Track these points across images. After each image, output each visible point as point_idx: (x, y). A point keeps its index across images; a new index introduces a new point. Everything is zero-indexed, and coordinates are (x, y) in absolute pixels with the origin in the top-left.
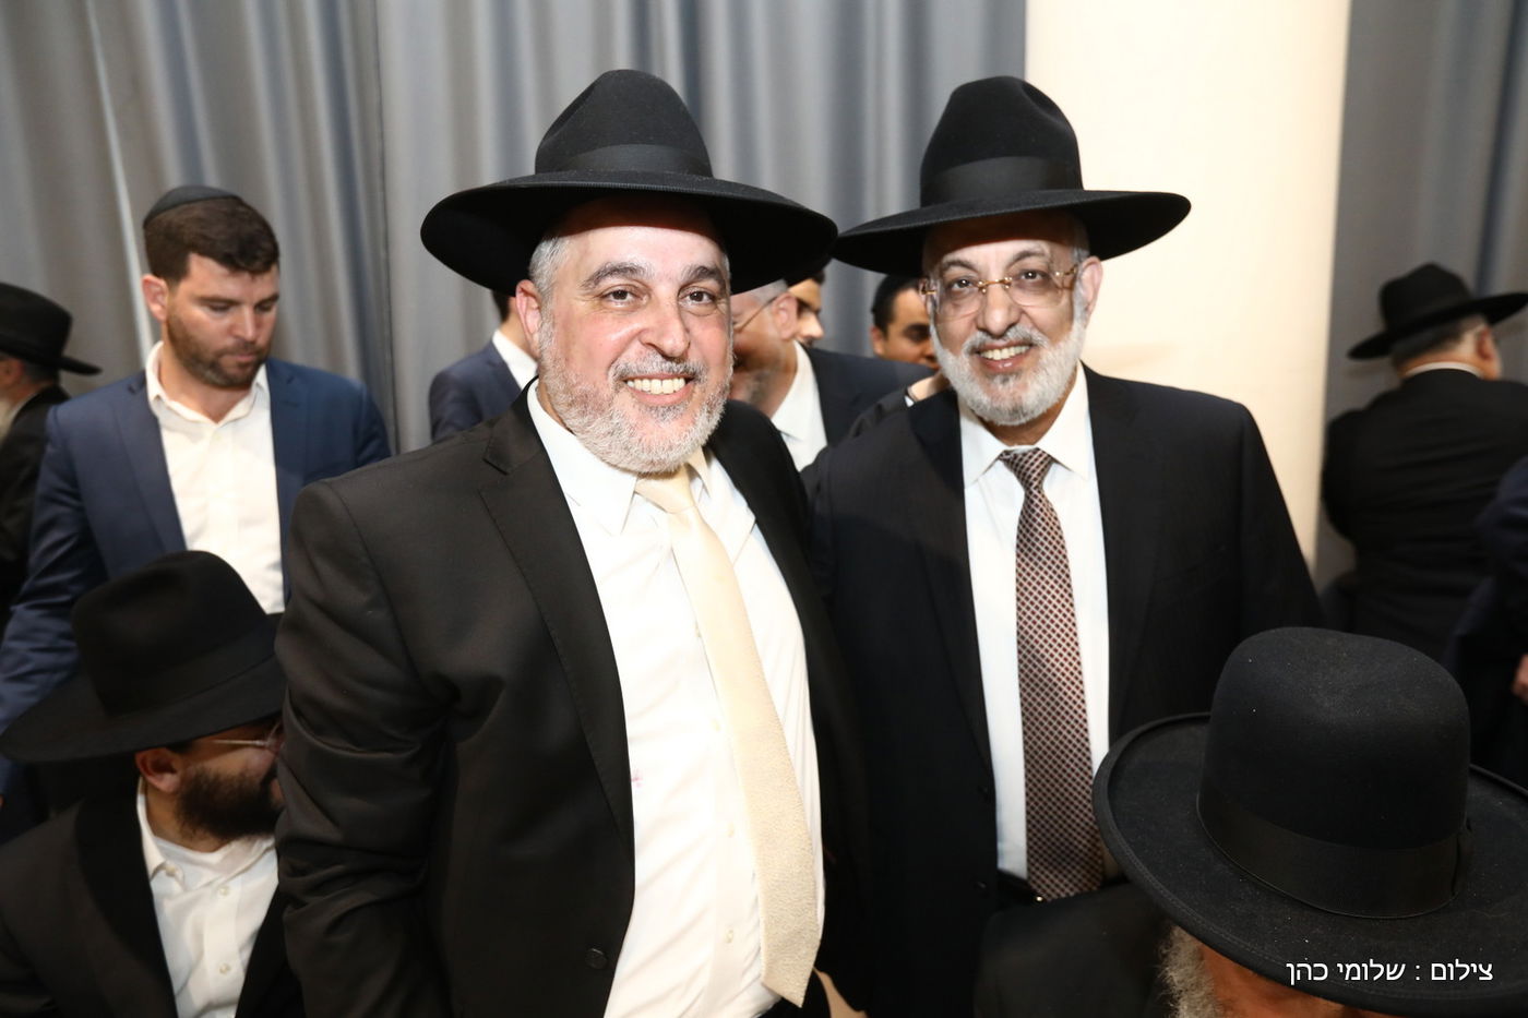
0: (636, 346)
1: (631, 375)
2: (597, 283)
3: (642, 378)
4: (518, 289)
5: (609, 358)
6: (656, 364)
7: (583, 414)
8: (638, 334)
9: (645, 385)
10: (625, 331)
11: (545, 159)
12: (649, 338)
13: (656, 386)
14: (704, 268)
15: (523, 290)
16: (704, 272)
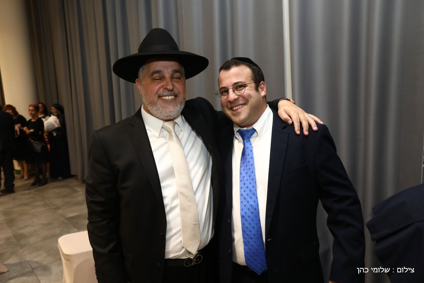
0: (162, 89)
1: (161, 96)
2: (152, 76)
3: (164, 96)
4: (136, 80)
5: (156, 92)
6: (166, 93)
7: (151, 106)
8: (162, 86)
9: (165, 98)
10: (159, 86)
11: (140, 50)
12: (164, 87)
13: (167, 98)
14: (176, 70)
15: (137, 81)
16: (176, 71)
